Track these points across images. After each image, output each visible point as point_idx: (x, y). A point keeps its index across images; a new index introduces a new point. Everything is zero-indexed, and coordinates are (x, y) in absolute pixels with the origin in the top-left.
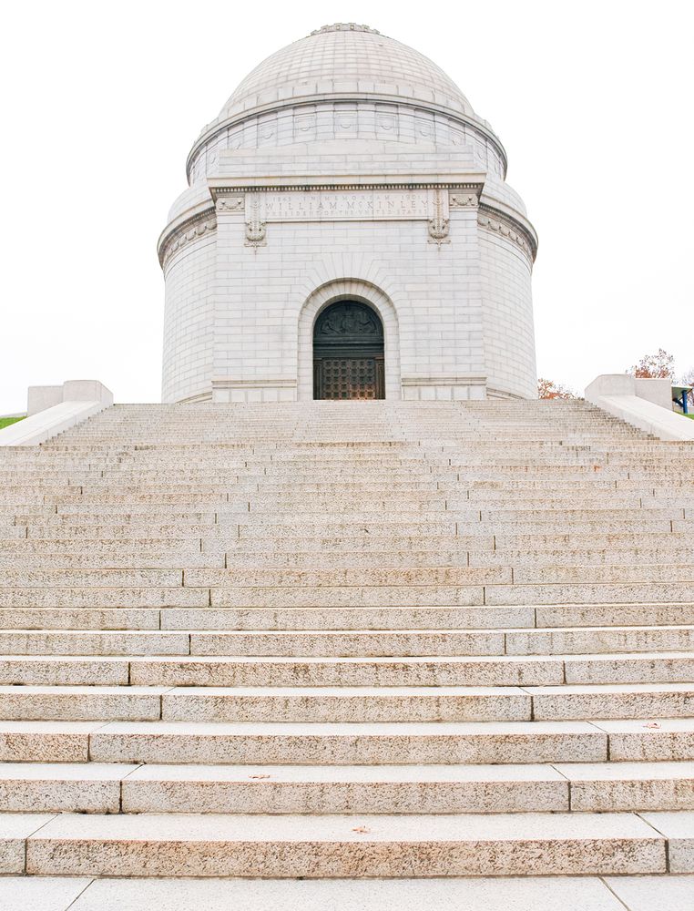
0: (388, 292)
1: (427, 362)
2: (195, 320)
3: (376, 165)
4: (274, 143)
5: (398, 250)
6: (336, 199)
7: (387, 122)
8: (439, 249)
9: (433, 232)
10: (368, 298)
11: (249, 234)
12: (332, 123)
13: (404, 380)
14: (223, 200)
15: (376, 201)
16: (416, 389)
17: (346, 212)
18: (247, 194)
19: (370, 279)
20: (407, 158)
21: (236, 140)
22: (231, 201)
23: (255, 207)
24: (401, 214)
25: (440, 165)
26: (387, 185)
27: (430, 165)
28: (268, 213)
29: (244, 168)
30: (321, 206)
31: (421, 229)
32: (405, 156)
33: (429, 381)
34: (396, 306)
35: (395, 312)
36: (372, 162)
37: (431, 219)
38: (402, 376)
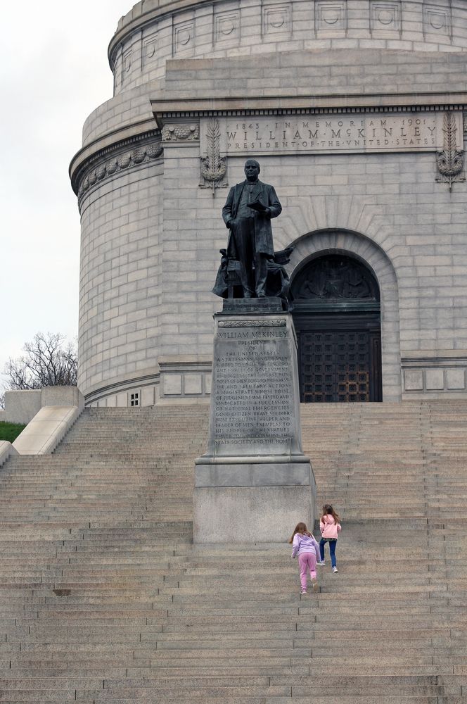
0: (385, 246)
1: (434, 337)
2: (131, 277)
3: (369, 79)
4: (236, 42)
5: (397, 191)
6: (317, 126)
7: (385, 15)
8: (451, 190)
9: (443, 167)
10: (360, 254)
11: (205, 172)
12: (312, 17)
13: (404, 360)
14: (171, 128)
15: (369, 129)
16: (420, 371)
17: (331, 143)
18: (201, 121)
19: (361, 229)
20: (410, 69)
21: (185, 33)
22: (182, 129)
23: (214, 137)
24: (402, 144)
25: (454, 78)
26: (384, 107)
27: (439, 78)
28: (229, 145)
29: (198, 84)
30: (297, 135)
31: (427, 164)
32: (406, 67)
33: (436, 362)
34: (396, 264)
35: (394, 273)
36: (363, 75)
37: (440, 150)
38: (403, 356)
